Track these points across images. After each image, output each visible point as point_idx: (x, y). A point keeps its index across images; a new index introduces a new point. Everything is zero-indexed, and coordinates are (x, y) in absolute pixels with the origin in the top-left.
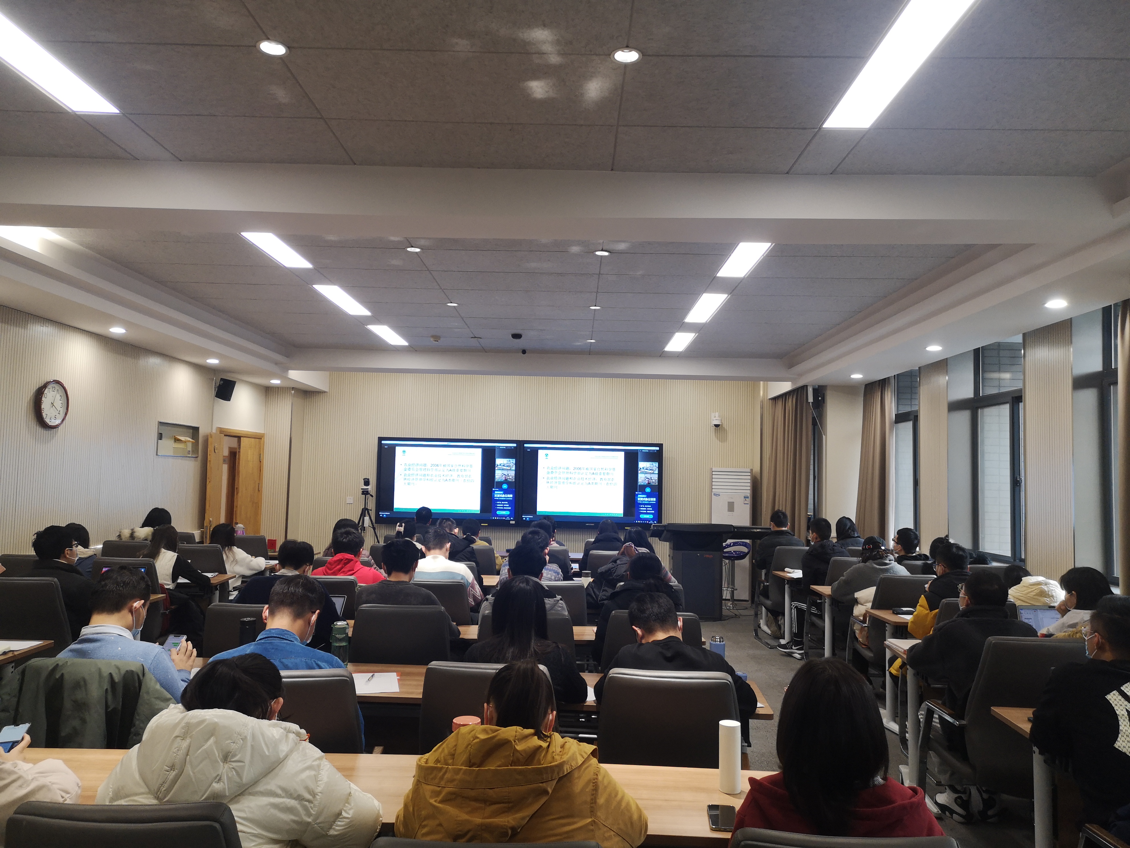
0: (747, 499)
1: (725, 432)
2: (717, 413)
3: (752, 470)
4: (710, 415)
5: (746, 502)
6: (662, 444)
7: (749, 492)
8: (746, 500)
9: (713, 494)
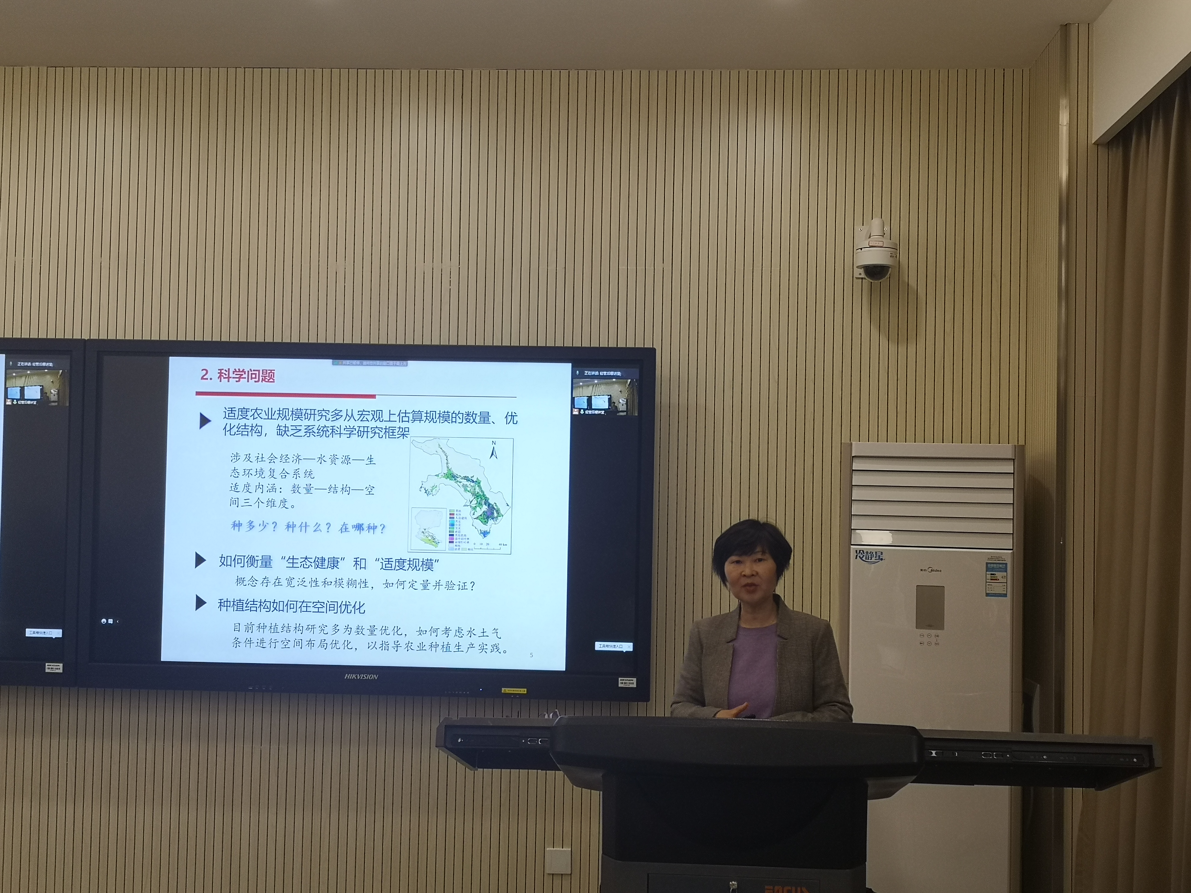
0: (999, 575)
1: (912, 297)
2: (876, 222)
3: (1020, 450)
4: (849, 233)
5: (998, 588)
6: (653, 351)
7: (1008, 543)
8: (994, 579)
9: (853, 555)
